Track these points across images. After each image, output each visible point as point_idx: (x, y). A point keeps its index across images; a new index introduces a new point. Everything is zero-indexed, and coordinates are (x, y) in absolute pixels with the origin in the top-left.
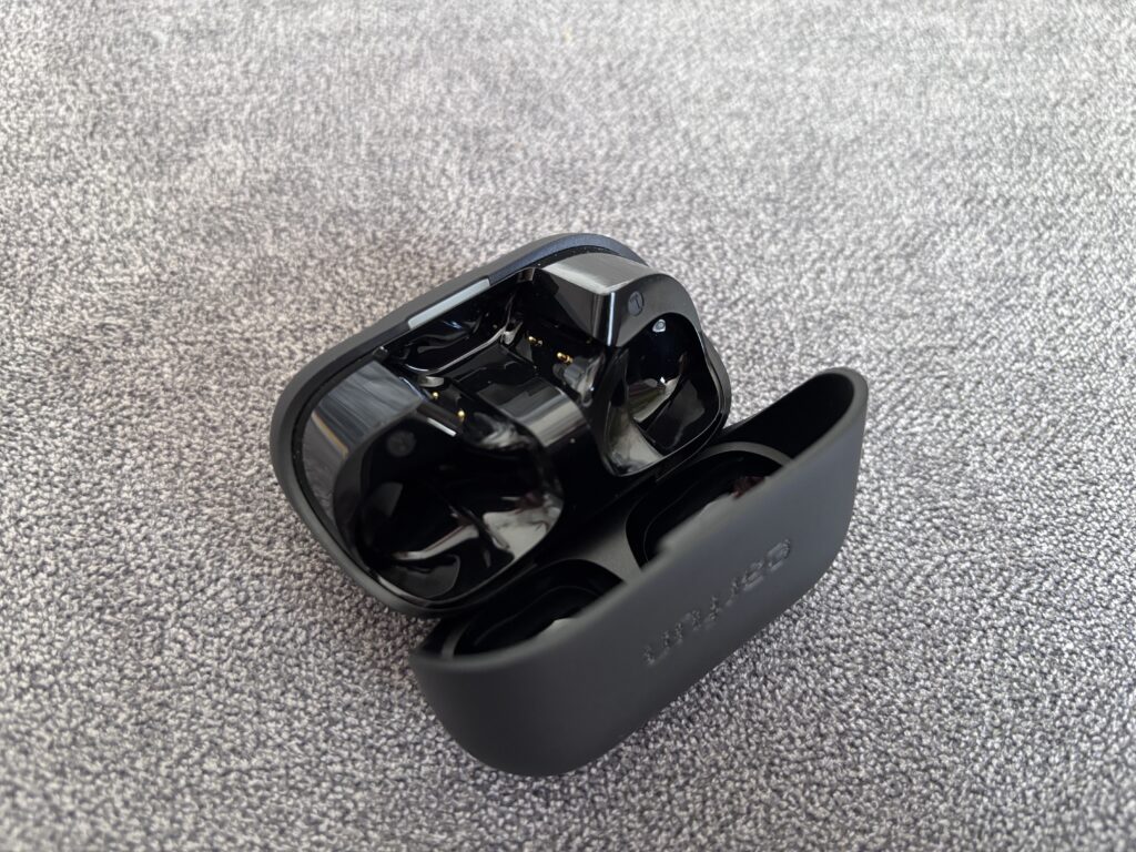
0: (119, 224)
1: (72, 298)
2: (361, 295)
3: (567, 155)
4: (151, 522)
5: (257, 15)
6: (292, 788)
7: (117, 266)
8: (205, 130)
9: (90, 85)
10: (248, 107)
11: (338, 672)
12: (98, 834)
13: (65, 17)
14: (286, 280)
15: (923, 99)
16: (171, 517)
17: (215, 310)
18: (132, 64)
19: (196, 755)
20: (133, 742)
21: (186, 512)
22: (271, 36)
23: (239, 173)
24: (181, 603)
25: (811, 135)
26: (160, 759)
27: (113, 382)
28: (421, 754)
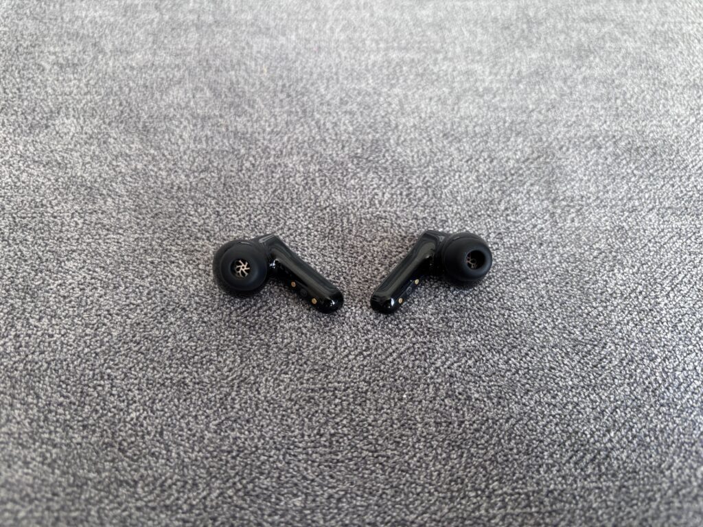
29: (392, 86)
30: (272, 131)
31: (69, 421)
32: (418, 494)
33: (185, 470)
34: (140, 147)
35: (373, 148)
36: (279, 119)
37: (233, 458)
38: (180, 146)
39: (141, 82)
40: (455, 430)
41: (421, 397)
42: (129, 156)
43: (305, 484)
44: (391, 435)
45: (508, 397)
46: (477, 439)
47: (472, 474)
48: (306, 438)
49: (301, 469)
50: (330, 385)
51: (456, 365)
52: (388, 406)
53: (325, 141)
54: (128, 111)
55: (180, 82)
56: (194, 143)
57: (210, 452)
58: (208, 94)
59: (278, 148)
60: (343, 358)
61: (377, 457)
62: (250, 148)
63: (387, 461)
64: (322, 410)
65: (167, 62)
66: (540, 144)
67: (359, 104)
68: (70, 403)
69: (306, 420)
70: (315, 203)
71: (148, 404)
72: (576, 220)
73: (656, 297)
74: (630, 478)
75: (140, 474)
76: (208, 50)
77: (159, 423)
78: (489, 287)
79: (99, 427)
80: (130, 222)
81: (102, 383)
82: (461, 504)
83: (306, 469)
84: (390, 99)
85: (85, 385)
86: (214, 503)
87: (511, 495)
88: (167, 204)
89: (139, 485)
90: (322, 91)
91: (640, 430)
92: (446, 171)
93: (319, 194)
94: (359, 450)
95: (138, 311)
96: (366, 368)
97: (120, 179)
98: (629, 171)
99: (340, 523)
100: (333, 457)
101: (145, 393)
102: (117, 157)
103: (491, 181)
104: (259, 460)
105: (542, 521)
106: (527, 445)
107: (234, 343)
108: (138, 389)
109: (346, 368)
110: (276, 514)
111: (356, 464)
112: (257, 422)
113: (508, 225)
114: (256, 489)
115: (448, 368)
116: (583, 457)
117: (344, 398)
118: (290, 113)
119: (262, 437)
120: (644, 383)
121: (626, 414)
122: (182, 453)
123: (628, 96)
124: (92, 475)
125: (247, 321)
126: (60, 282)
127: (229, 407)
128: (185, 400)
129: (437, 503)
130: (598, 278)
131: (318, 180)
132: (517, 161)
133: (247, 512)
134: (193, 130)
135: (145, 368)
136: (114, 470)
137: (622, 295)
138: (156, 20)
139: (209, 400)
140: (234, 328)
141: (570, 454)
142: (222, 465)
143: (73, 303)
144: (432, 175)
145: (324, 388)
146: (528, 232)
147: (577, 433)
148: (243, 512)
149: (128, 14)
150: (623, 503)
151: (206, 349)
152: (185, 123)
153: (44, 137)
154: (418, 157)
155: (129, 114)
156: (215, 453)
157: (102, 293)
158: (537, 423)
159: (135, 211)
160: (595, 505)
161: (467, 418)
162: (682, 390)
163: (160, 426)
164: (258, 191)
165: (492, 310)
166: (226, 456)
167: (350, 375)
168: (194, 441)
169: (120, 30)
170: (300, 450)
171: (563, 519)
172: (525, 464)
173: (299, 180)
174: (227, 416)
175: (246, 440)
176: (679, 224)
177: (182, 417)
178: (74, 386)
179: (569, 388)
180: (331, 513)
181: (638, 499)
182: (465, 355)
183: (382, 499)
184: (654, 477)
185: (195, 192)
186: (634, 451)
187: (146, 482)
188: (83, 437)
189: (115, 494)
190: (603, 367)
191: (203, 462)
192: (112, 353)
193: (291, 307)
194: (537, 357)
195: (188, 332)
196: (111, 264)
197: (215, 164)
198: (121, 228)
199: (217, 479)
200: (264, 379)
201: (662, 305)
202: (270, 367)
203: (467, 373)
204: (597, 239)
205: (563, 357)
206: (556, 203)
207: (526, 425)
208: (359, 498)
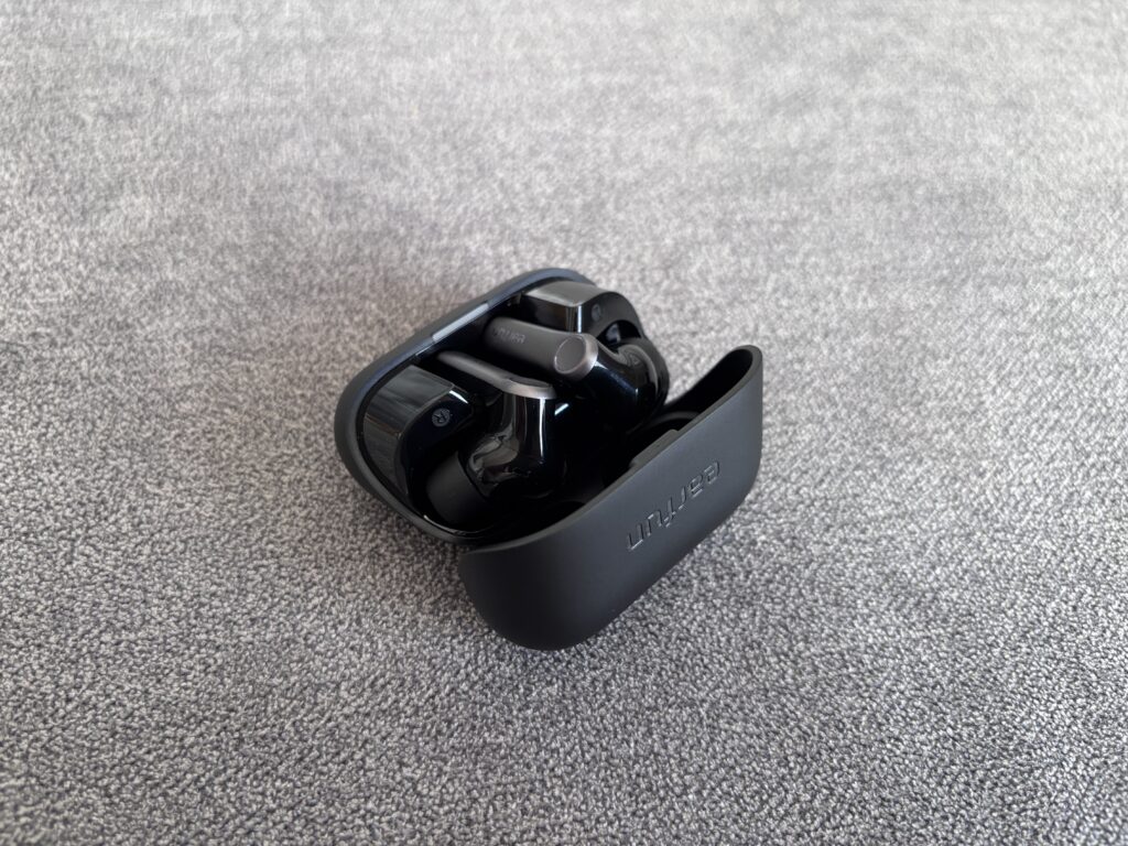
0: (50, 259)
1: (11, 314)
2: (238, 306)
3: (408, 200)
4: (68, 473)
5: (166, 101)
6: (168, 651)
7: (48, 291)
8: (121, 188)
9: (30, 157)
10: (156, 170)
11: (206, 571)
12: (20, 688)
13: (10, 105)
14: (182, 298)
15: (690, 152)
16: (83, 469)
17: (125, 320)
18: (64, 140)
19: (96, 632)
20: (48, 625)
21: (95, 465)
22: (177, 116)
23: (147, 219)
24: (88, 528)
25: (600, 180)
26: (68, 636)
27: (42, 374)
28: (267, 626)
29: (600, 125)
30: (440, 200)
31: (230, 615)
32: (706, 667)
33: (400, 665)
36: (447, 182)
39: (235, 136)
40: (742, 583)
42: (240, 247)
45: (804, 537)
46: (772, 592)
47: (770, 634)
53: (516, 210)
56: (331, 223)
57: (427, 639)
58: (338, 151)
59: (452, 225)
62: (412, 227)
63: (660, 630)
65: (268, 105)
67: (556, 154)
68: (227, 591)
71: (332, 585)
72: (869, 300)
73: (980, 395)
74: (964, 622)
75: (340, 674)
76: (325, 84)
77: (353, 609)
79: (273, 620)
81: (265, 562)
82: (761, 673)
84: (598, 145)
85: (242, 567)
86: (445, 701)
87: (822, 655)
89: (343, 688)
90: (501, 136)
91: (972, 562)
95: (296, 464)
98: (932, 229)
99: (612, 711)
101: (327, 572)
105: (862, 683)
106: (835, 594)
108: (316, 567)
110: (528, 708)
114: (497, 679)
116: (904, 603)
118: (460, 172)
120: (972, 505)
121: (952, 545)
122: (391, 644)
123: (922, 124)
124: (276, 681)
126: (177, 431)
128: (383, 575)
129: (731, 675)
130: (905, 375)
132: (785, 223)
133: (491, 708)
134: (326, 205)
135: (320, 539)
136: (304, 672)
137: (937, 395)
138: (239, 41)
141: (888, 600)
142: (447, 654)
143: (202, 459)
147: (894, 573)
148: (484, 708)
149: (195, 33)
150: (958, 653)
152: (312, 195)
153: (108, 225)
156: (435, 640)
157: (240, 442)
158: (844, 566)
159: (264, 324)
160: (924, 659)
161: (754, 566)
162: (1020, 509)
163: (355, 612)
168: (404, 627)
169: (187, 58)
171: (886, 679)
172: (834, 617)
176: (1001, 297)
177: (383, 598)
178: (227, 569)
179: (880, 519)
180: (597, 700)
181: (976, 647)
183: (662, 676)
184: (992, 618)
185: (346, 294)
186: (967, 589)
187: (351, 683)
188: (254, 635)
189: (313, 700)
190: (920, 489)
191: (421, 653)
192: (270, 523)
196: (245, 401)
197: (367, 252)
199: (444, 671)
201: (987, 405)
204: (898, 324)
205: (868, 481)
206: (840, 278)
207: (832, 569)
208: (631, 679)
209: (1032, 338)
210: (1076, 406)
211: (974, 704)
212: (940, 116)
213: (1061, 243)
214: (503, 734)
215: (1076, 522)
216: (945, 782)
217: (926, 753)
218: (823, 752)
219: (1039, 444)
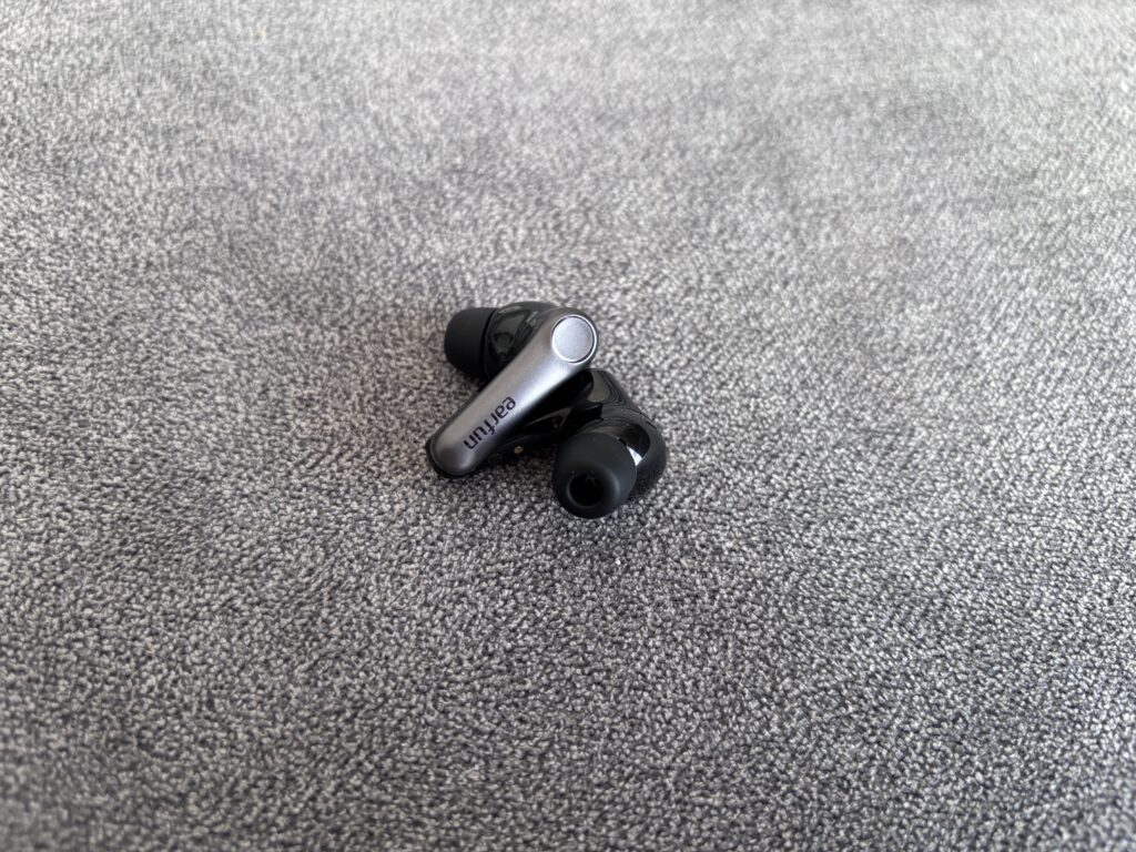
29: (494, 43)
30: (299, 142)
31: (35, 712)
32: (668, 722)
33: (268, 758)
34: (56, 197)
35: (483, 151)
36: (307, 120)
37: (347, 721)
38: (133, 189)
39: (34, 78)
40: (707, 607)
41: (641, 563)
42: (40, 217)
43: (480, 742)
44: (605, 633)
45: (780, 539)
46: (745, 615)
47: (747, 671)
48: (466, 664)
49: (468, 717)
50: (488, 569)
51: (687, 500)
52: (591, 587)
53: (395, 149)
54: (19, 134)
55: (107, 70)
56: (160, 180)
57: (304, 720)
58: (165, 88)
59: (314, 172)
60: (503, 520)
61: (590, 674)
62: (264, 178)
63: (608, 678)
64: (483, 614)
65: (76, 35)
66: (754, 118)
67: (442, 79)
68: (29, 680)
69: (460, 634)
70: (399, 261)
71: (174, 656)
72: (834, 237)
73: (974, 344)
74: (983, 632)
75: (187, 781)
77: (202, 687)
78: (717, 364)
79: (94, 714)
80: (68, 340)
81: (80, 634)
82: (739, 723)
83: (477, 716)
84: (493, 66)
85: (49, 645)
86: (331, 804)
87: (814, 693)
88: (132, 297)
89: (191, 801)
90: (373, 61)
91: (985, 554)
92: (612, 179)
93: (403, 243)
94: (559, 668)
95: (120, 497)
96: (544, 531)
97: (31, 261)
98: (899, 148)
99: (552, 794)
100: (518, 687)
101: (166, 639)
102: (15, 221)
103: (688, 187)
104: (393, 717)
105: (866, 725)
106: (823, 610)
107: (307, 524)
108: (151, 634)
109: (510, 536)
110: (443, 801)
111: (557, 693)
112: (376, 653)
113: (728, 257)
114: (399, 765)
115: (677, 507)
116: (909, 613)
117: (517, 586)
118: (324, 107)
119: (390, 676)
120: (979, 482)
121: (960, 534)
122: (255, 731)
123: (876, 24)
124: (99, 800)
125: (321, 482)
127: (321, 635)
128: (241, 637)
129: (702, 730)
130: (883, 325)
131: (395, 218)
132: (724, 149)
133: (393, 807)
134: (152, 156)
135: (155, 595)
136: (138, 783)
137: (924, 348)
139: (283, 629)
140: (300, 498)
141: (890, 611)
142: (331, 738)
144: (590, 189)
145: (479, 576)
146: (762, 264)
147: (894, 577)
148: (384, 808)
150: (980, 673)
151: (258, 542)
152: (134, 145)
154: (561, 160)
155: (22, 140)
156: (315, 720)
157: (44, 474)
158: (832, 573)
159: (73, 316)
160: (939, 684)
161: (721, 583)
162: (1035, 482)
163: (205, 692)
164: (293, 251)
165: (728, 400)
166: (336, 720)
167: (519, 547)
168: (272, 706)
170: (459, 687)
171: (896, 716)
172: (825, 641)
173: (362, 222)
174: (322, 651)
175: (363, 686)
176: (986, 224)
177: (242, 668)
178: (29, 649)
179: (871, 508)
180: (532, 781)
181: (1000, 663)
182: (699, 482)
183: (613, 740)
184: (1017, 624)
185: (181, 268)
186: (982, 589)
187: (202, 792)
188: (68, 738)
189: (150, 823)
190: (916, 467)
191: (296, 739)
192: (86, 580)
193: (395, 447)
194: (812, 466)
195: (220, 518)
196: (50, 418)
197: (207, 214)
198: (53, 351)
199: (328, 762)
200: (373, 579)
201: (983, 356)
202: (379, 556)
203: (707, 511)
204: (870, 264)
205: (853, 461)
206: (798, 213)
207: (816, 578)
208: (575, 747)
209: (1026, 271)
210: (1085, 351)
211: (1006, 737)
212: (896, 15)
213: (1047, 156)
214: (410, 840)
215: (1100, 494)
216: (978, 845)
217: (953, 809)
218: (826, 822)
219: (1048, 399)
